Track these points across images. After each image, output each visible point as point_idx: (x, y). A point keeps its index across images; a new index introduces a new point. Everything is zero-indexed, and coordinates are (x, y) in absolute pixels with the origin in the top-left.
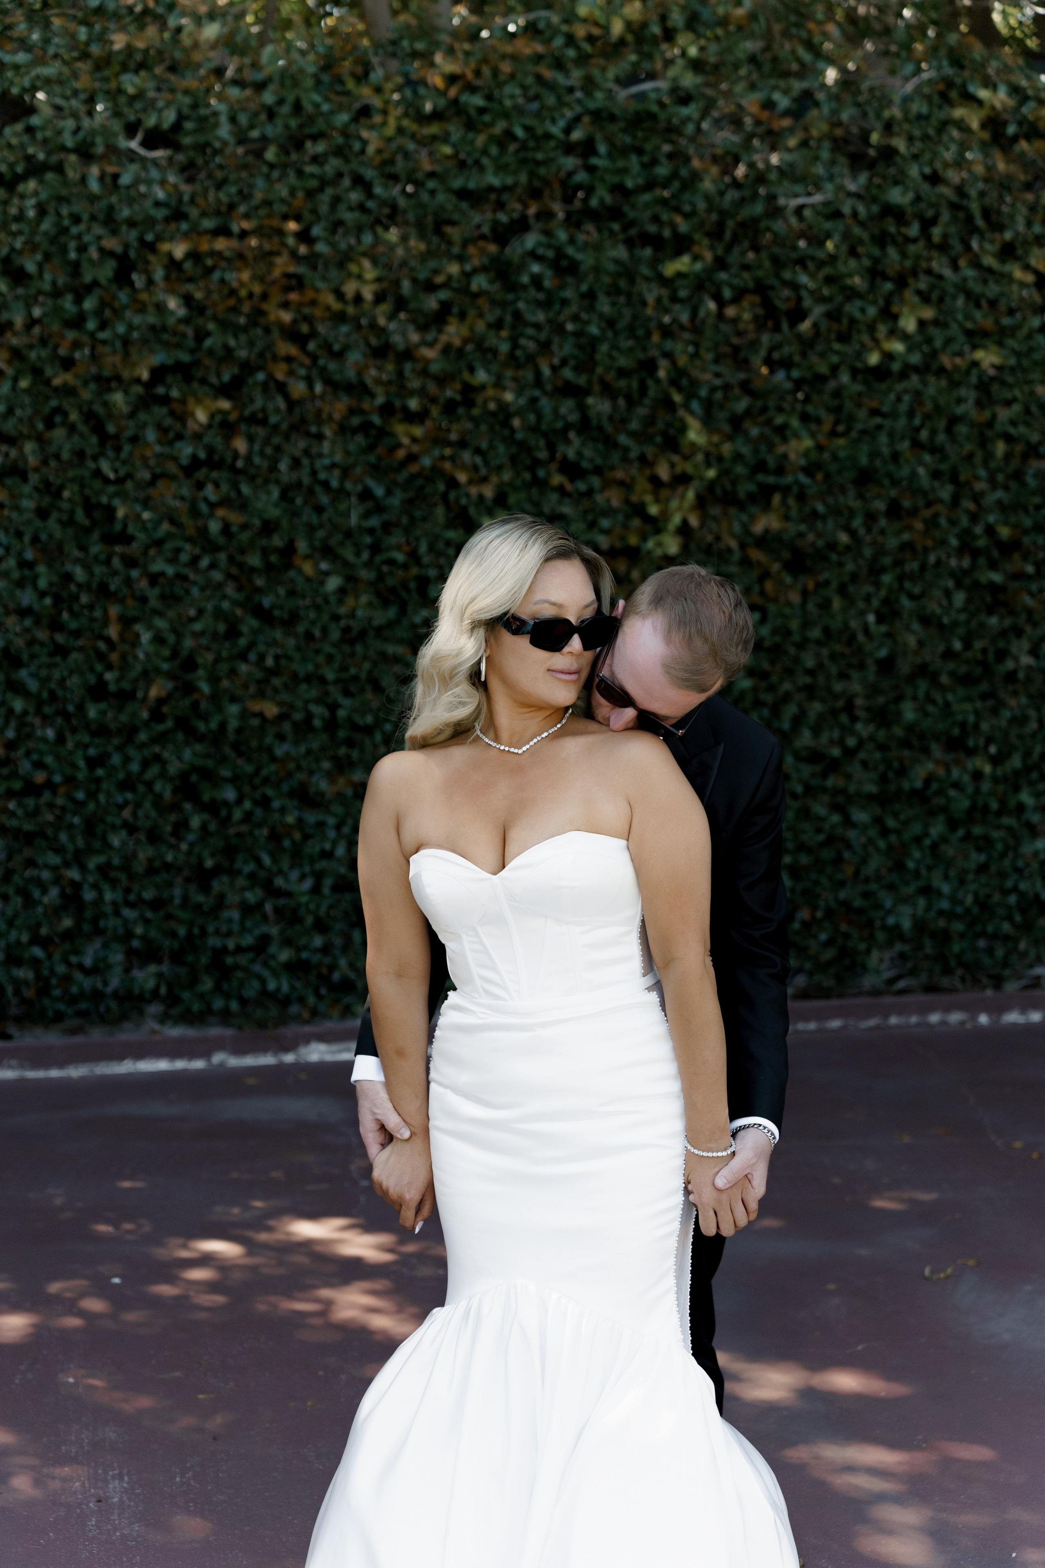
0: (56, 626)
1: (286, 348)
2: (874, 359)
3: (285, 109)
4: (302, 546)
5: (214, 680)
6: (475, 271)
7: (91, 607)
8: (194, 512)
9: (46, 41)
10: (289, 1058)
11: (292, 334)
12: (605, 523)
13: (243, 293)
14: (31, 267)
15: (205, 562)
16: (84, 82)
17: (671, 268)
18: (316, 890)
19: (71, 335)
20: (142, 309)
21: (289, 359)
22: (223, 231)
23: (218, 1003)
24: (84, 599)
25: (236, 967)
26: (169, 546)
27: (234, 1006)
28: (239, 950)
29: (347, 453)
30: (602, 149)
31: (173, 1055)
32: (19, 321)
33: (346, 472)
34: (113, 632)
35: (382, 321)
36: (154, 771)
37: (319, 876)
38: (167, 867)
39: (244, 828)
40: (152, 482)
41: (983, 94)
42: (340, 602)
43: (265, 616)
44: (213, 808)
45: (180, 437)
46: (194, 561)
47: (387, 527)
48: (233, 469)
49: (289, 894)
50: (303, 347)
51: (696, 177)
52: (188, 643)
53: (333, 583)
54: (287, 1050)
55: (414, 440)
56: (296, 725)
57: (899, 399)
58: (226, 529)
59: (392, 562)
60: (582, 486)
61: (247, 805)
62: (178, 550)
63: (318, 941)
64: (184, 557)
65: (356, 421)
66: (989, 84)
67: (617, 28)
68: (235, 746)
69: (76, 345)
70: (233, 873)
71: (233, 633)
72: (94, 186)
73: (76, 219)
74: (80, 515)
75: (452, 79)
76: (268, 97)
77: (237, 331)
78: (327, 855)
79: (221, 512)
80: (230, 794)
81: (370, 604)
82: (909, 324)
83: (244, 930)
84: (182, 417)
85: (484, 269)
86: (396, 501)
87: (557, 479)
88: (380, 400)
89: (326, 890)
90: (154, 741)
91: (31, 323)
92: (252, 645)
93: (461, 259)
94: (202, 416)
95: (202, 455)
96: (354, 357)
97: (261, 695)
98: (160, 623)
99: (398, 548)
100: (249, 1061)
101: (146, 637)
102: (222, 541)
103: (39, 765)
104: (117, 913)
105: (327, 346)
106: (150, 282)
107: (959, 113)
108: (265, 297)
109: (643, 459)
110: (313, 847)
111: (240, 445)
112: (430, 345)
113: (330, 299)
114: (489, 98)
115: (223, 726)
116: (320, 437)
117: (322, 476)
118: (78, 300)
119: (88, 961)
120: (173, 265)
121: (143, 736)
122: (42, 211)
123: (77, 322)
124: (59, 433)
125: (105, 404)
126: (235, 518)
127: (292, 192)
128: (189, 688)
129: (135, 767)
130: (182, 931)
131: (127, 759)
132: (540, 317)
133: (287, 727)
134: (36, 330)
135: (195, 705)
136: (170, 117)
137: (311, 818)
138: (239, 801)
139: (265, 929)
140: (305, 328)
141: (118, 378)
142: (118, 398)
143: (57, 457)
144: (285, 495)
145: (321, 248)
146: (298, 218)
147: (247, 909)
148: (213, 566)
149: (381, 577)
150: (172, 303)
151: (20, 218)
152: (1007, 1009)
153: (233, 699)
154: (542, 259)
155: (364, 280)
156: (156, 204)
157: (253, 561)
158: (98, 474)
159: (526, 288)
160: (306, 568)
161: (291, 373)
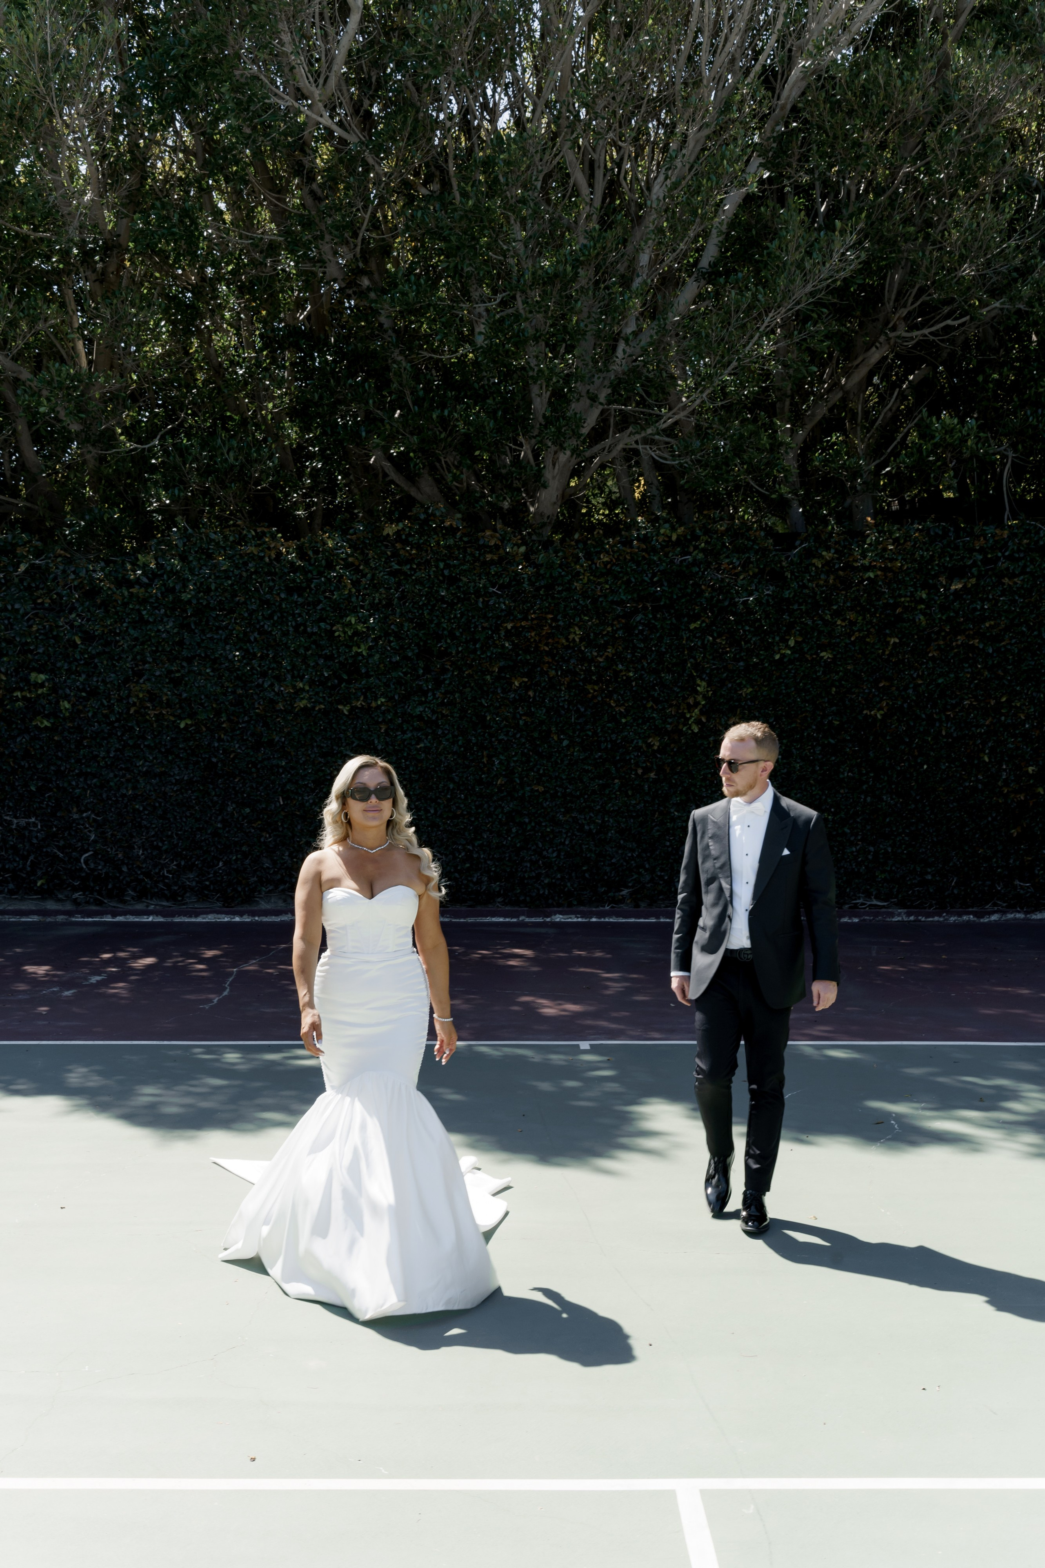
0: (465, 758)
1: (547, 659)
2: (777, 657)
4: (553, 729)
5: (521, 778)
6: (618, 629)
7: (478, 751)
8: (515, 717)
9: (464, 557)
10: (548, 920)
11: (550, 654)
12: (670, 720)
13: (532, 640)
14: (458, 634)
15: (518, 736)
16: (478, 570)
17: (692, 626)
18: (558, 856)
19: (472, 656)
20: (496, 646)
21: (549, 663)
22: (525, 619)
23: (522, 898)
24: (475, 748)
25: (527, 884)
26: (505, 729)
27: (528, 899)
28: (529, 878)
29: (570, 696)
31: (505, 916)
32: (454, 652)
33: (570, 702)
34: (485, 760)
35: (583, 648)
36: (499, 811)
37: (559, 852)
38: (504, 846)
39: (532, 833)
40: (500, 707)
41: (824, 553)
42: (568, 749)
43: (540, 755)
44: (521, 825)
45: (510, 691)
46: (514, 735)
47: (586, 722)
48: (529, 702)
49: (548, 858)
50: (554, 659)
51: (703, 592)
52: (512, 765)
53: (565, 743)
54: (548, 917)
55: (595, 691)
56: (551, 795)
57: (790, 672)
58: (526, 723)
59: (587, 735)
60: (660, 707)
61: (533, 824)
62: (508, 732)
63: (559, 876)
64: (510, 734)
65: (574, 684)
66: (828, 549)
67: (674, 537)
68: (529, 802)
69: (473, 660)
70: (528, 849)
71: (528, 761)
72: (480, 605)
73: (473, 617)
74: (474, 718)
75: (608, 563)
76: (542, 572)
77: (530, 653)
78: (563, 844)
79: (523, 718)
80: (527, 820)
81: (579, 751)
82: (792, 643)
83: (532, 870)
84: (511, 685)
85: (621, 628)
86: (588, 713)
87: (650, 704)
88: (582, 677)
89: (562, 857)
90: (499, 800)
91: (458, 652)
92: (535, 765)
93: (612, 625)
94: (517, 684)
95: (518, 697)
96: (573, 661)
97: (538, 784)
98: (502, 757)
99: (590, 730)
100: (533, 920)
101: (497, 762)
102: (524, 728)
103: (458, 808)
104: (486, 862)
105: (562, 657)
106: (500, 637)
107: (815, 561)
108: (540, 641)
109: (684, 696)
110: (558, 841)
111: (531, 693)
112: (601, 656)
113: (564, 641)
114: (622, 568)
115: (524, 794)
116: (560, 690)
117: (561, 704)
118: (475, 645)
120: (507, 631)
121: (495, 798)
122: (462, 614)
123: (474, 651)
124: (468, 690)
125: (484, 680)
126: (528, 719)
127: (550, 604)
128: (511, 781)
129: (492, 809)
130: (509, 870)
131: (490, 806)
132: (642, 645)
133: (548, 795)
134: (460, 655)
135: (514, 787)
136: (507, 580)
137: (557, 830)
138: (530, 822)
139: (540, 871)
140: (555, 652)
141: (488, 671)
142: (488, 678)
144: (548, 711)
145: (561, 623)
146: (552, 613)
147: (532, 863)
148: (521, 737)
149: (583, 740)
150: (507, 645)
151: (455, 617)
152: (844, 917)
153: (529, 785)
154: (643, 624)
155: (577, 634)
156: (502, 610)
157: (536, 735)
158: (481, 704)
159: (637, 635)
160: (555, 738)
161: (550, 667)
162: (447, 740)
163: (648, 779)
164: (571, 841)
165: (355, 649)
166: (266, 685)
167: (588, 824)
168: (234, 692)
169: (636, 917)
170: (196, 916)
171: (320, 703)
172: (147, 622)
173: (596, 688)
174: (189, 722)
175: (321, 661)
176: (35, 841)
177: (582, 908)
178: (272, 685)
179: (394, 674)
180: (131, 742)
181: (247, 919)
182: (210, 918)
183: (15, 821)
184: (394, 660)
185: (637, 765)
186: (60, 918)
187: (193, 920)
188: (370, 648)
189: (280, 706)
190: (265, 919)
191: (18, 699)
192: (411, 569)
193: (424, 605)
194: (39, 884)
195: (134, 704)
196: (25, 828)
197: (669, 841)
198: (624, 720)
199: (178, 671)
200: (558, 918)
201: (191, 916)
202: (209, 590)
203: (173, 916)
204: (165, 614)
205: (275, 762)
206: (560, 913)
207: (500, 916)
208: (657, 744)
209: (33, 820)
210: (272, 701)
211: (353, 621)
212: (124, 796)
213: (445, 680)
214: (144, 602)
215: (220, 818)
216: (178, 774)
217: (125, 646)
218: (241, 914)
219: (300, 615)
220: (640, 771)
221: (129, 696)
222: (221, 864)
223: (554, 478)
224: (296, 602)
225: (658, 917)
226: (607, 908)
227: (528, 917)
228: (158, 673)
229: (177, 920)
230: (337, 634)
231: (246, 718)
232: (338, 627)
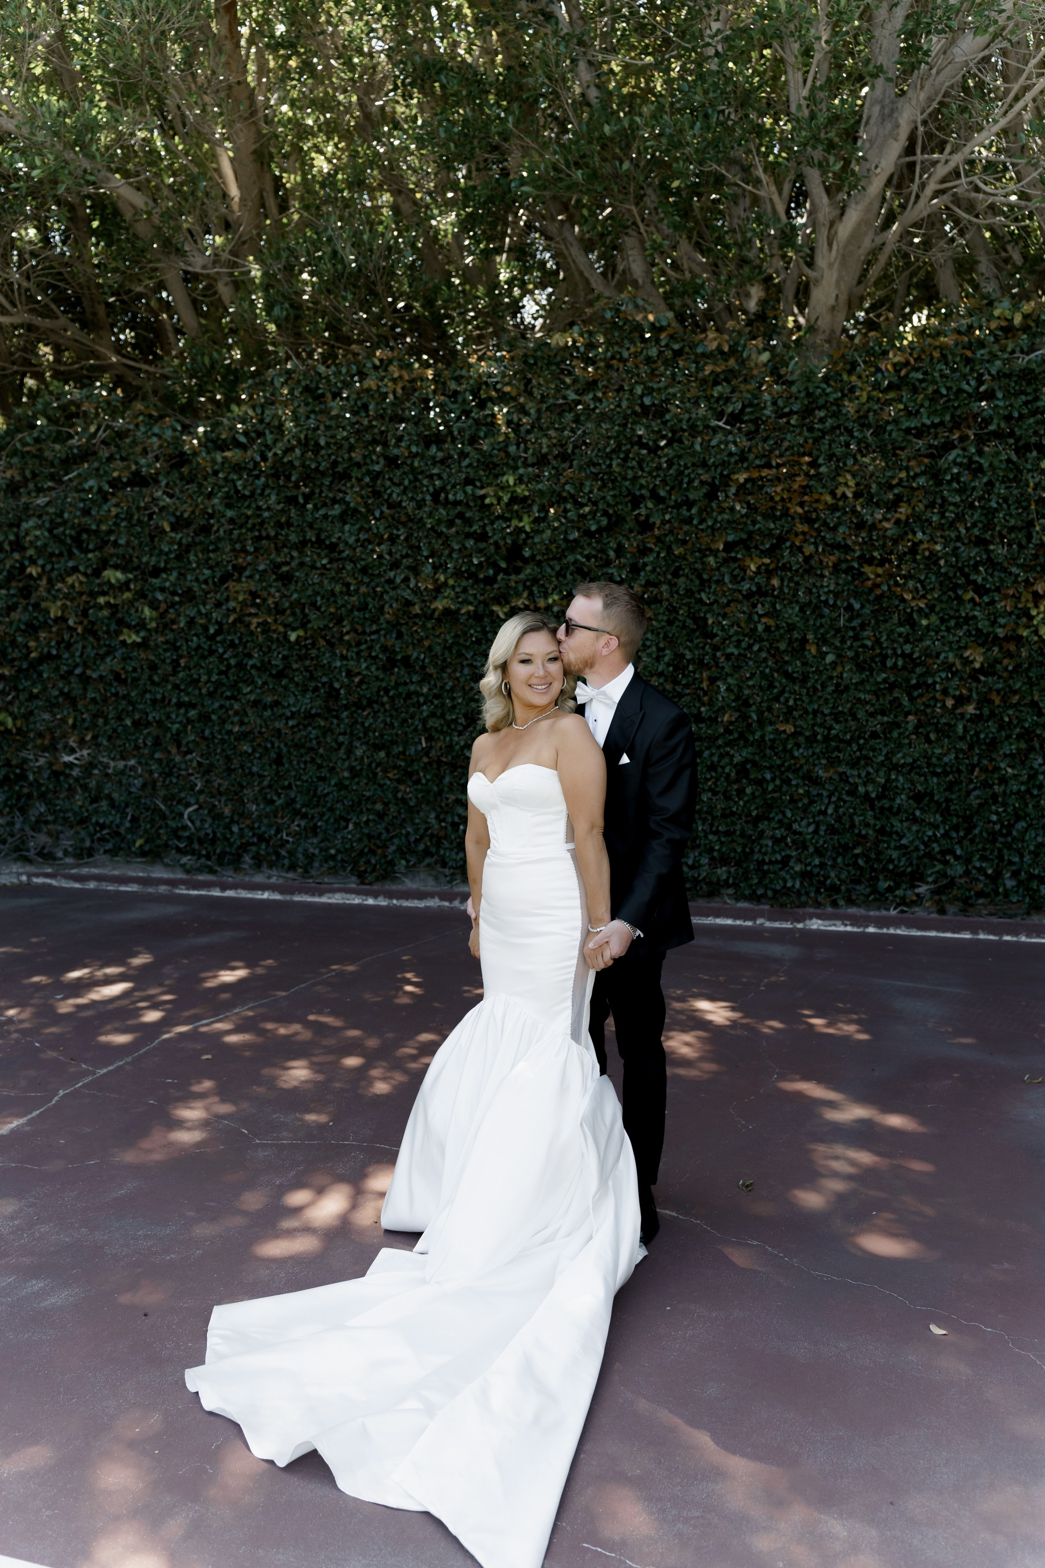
0: (676, 682)
1: (800, 527)
3: (802, 395)
4: (810, 637)
5: (760, 713)
6: (916, 475)
7: (694, 672)
8: (750, 619)
9: (674, 374)
10: (800, 926)
11: (807, 519)
12: (1002, 621)
13: (777, 498)
14: (662, 493)
15: (756, 648)
16: (694, 392)
18: (816, 832)
19: (686, 528)
20: (722, 511)
21: (804, 533)
22: (768, 466)
23: (760, 892)
24: (691, 668)
25: (768, 872)
26: (734, 639)
27: (770, 893)
28: (771, 862)
29: (837, 584)
30: (1000, 395)
31: (735, 918)
32: (658, 522)
33: (837, 595)
34: (704, 685)
35: (859, 508)
36: (726, 760)
37: (818, 825)
38: (733, 814)
39: (776, 795)
40: (728, 604)
42: (834, 669)
43: (788, 676)
44: (760, 782)
45: (743, 579)
46: (750, 646)
47: (863, 626)
48: (773, 596)
49: (800, 833)
50: (811, 527)
52: (747, 692)
53: (830, 658)
54: (799, 922)
55: (878, 575)
56: (807, 738)
58: (767, 629)
59: (864, 646)
60: (986, 599)
61: (778, 782)
62: (739, 641)
63: (817, 861)
64: (744, 645)
65: (844, 566)
67: (1018, 320)
68: (772, 748)
69: (688, 533)
70: (770, 820)
71: (771, 686)
72: (698, 448)
73: (688, 466)
74: (689, 623)
77: (775, 519)
78: (824, 813)
79: (764, 620)
80: (768, 776)
81: (851, 670)
83: (774, 852)
84: (744, 569)
85: (923, 473)
86: (867, 611)
87: (971, 594)
88: (858, 554)
89: (822, 833)
90: (726, 744)
91: (664, 522)
92: (782, 692)
93: (907, 469)
95: (754, 589)
96: (841, 529)
97: (787, 721)
98: (730, 680)
99: (868, 638)
100: (777, 925)
101: (723, 688)
102: (765, 636)
104: (706, 837)
105: (825, 524)
106: (727, 496)
108: (790, 500)
109: (1027, 581)
110: (815, 808)
111: (775, 582)
112: (888, 520)
113: (829, 499)
114: (925, 373)
115: (763, 737)
116: (822, 576)
117: (823, 598)
118: (689, 510)
119: (690, 862)
120: (739, 485)
121: (720, 742)
122: (670, 463)
123: (689, 521)
125: (703, 563)
126: (771, 622)
127: (806, 441)
128: (745, 717)
129: (715, 759)
130: (739, 850)
131: (712, 755)
132: (958, 499)
133: (801, 739)
134: (667, 526)
135: (749, 725)
136: (739, 406)
137: (814, 791)
138: (773, 780)
139: (788, 852)
140: (814, 516)
141: (710, 550)
142: (711, 560)
143: (677, 592)
144: (802, 610)
145: (823, 469)
146: (810, 455)
147: (776, 841)
148: (760, 650)
149: (857, 654)
150: (738, 508)
151: (659, 468)
153: (771, 723)
154: (960, 465)
155: (848, 486)
156: (731, 454)
157: (783, 646)
158: (701, 601)
159: (949, 483)
160: (813, 650)
161: (805, 541)
162: (649, 655)
163: (962, 715)
164: (836, 810)
165: (515, 523)
166: (398, 580)
167: (865, 784)
168: (357, 591)
169: (938, 930)
170: (321, 895)
171: (471, 604)
172: (245, 497)
173: (880, 571)
174: (301, 633)
175: (470, 543)
176: (133, 790)
177: (853, 910)
178: (406, 580)
179: (571, 558)
180: (233, 662)
181: (383, 902)
182: (337, 899)
183: (112, 764)
184: (571, 537)
185: (945, 692)
186: (163, 889)
187: (317, 899)
188: (537, 521)
189: (417, 609)
190: (406, 904)
191: (101, 608)
192: (596, 399)
193: (613, 451)
194: (138, 844)
195: (234, 609)
196: (122, 772)
197: (997, 813)
198: (924, 622)
199: (288, 564)
200: (815, 924)
201: (313, 895)
202: (317, 448)
203: (292, 893)
204: (266, 486)
205: (412, 688)
206: (819, 917)
207: (728, 916)
208: (980, 659)
209: (132, 762)
210: (409, 603)
211: (511, 482)
212: (230, 732)
213: (645, 565)
214: (238, 468)
215: (347, 764)
216: (294, 705)
217: (221, 532)
218: (375, 896)
219: (440, 477)
220: (950, 703)
221: (227, 599)
222: (351, 826)
223: (830, 266)
224: (433, 458)
225: (974, 932)
226: (893, 913)
227: (770, 919)
228: (261, 567)
229: (297, 898)
230: (487, 501)
231: (374, 627)
232: (490, 490)
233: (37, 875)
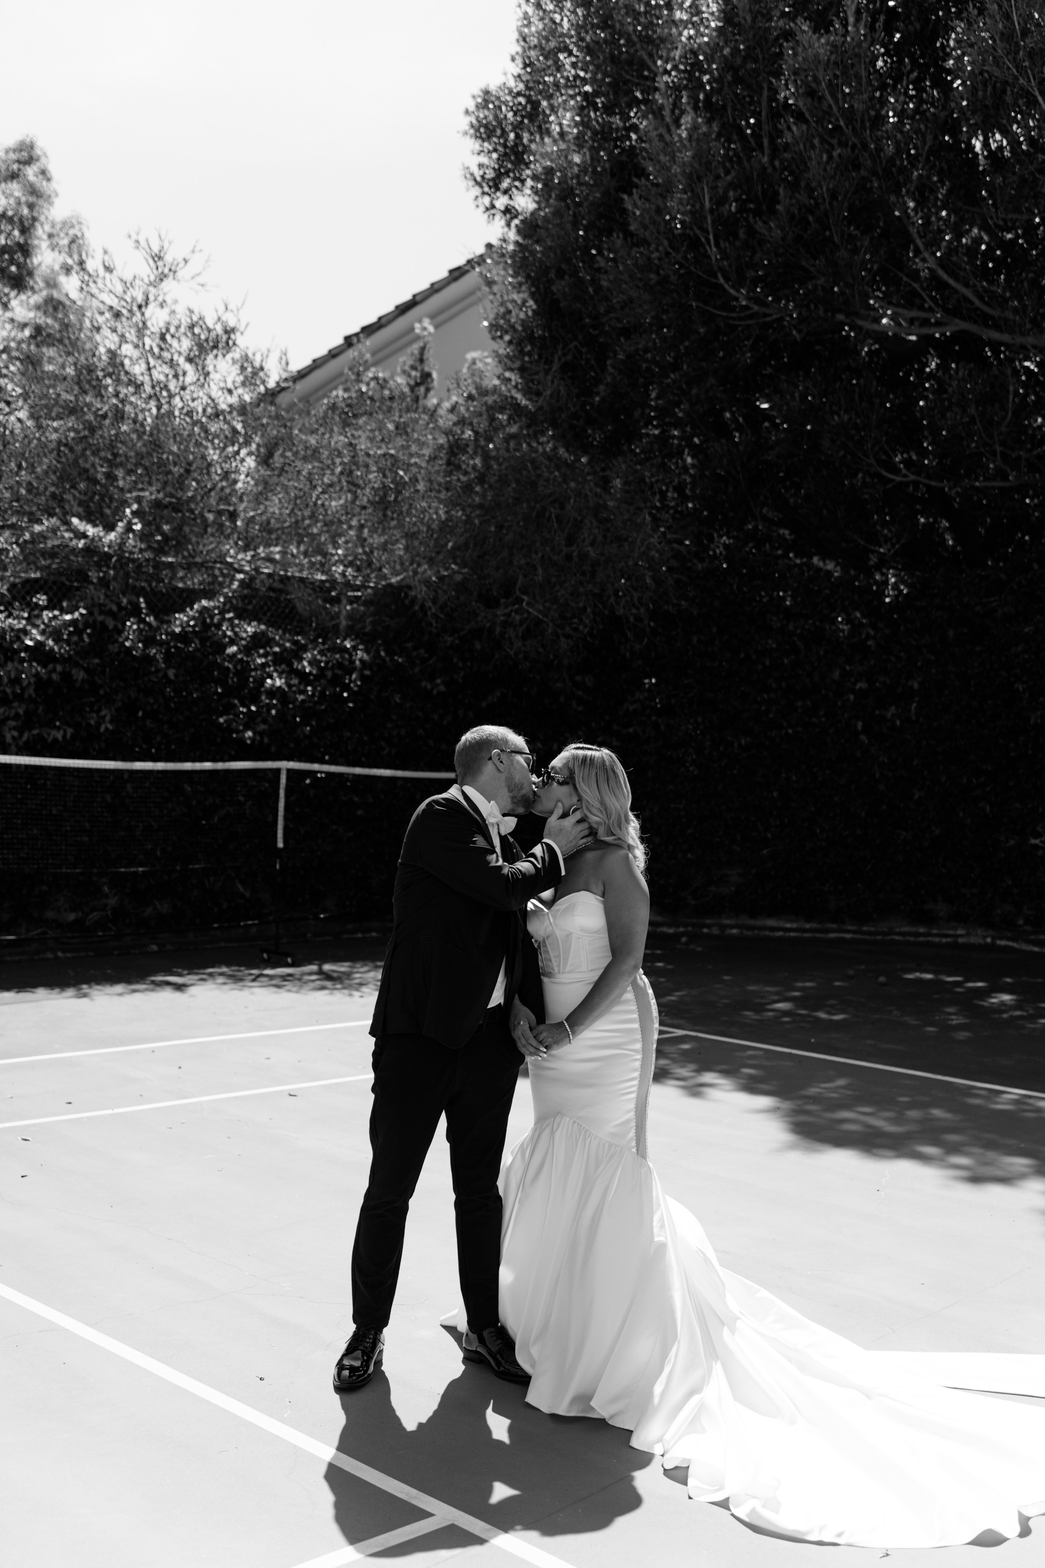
233: (1001, 939)
